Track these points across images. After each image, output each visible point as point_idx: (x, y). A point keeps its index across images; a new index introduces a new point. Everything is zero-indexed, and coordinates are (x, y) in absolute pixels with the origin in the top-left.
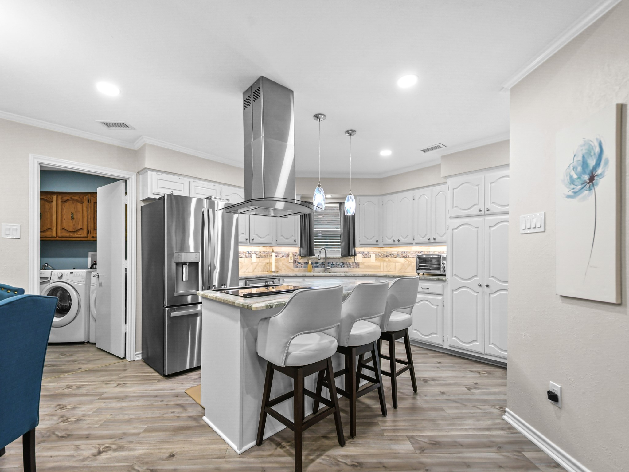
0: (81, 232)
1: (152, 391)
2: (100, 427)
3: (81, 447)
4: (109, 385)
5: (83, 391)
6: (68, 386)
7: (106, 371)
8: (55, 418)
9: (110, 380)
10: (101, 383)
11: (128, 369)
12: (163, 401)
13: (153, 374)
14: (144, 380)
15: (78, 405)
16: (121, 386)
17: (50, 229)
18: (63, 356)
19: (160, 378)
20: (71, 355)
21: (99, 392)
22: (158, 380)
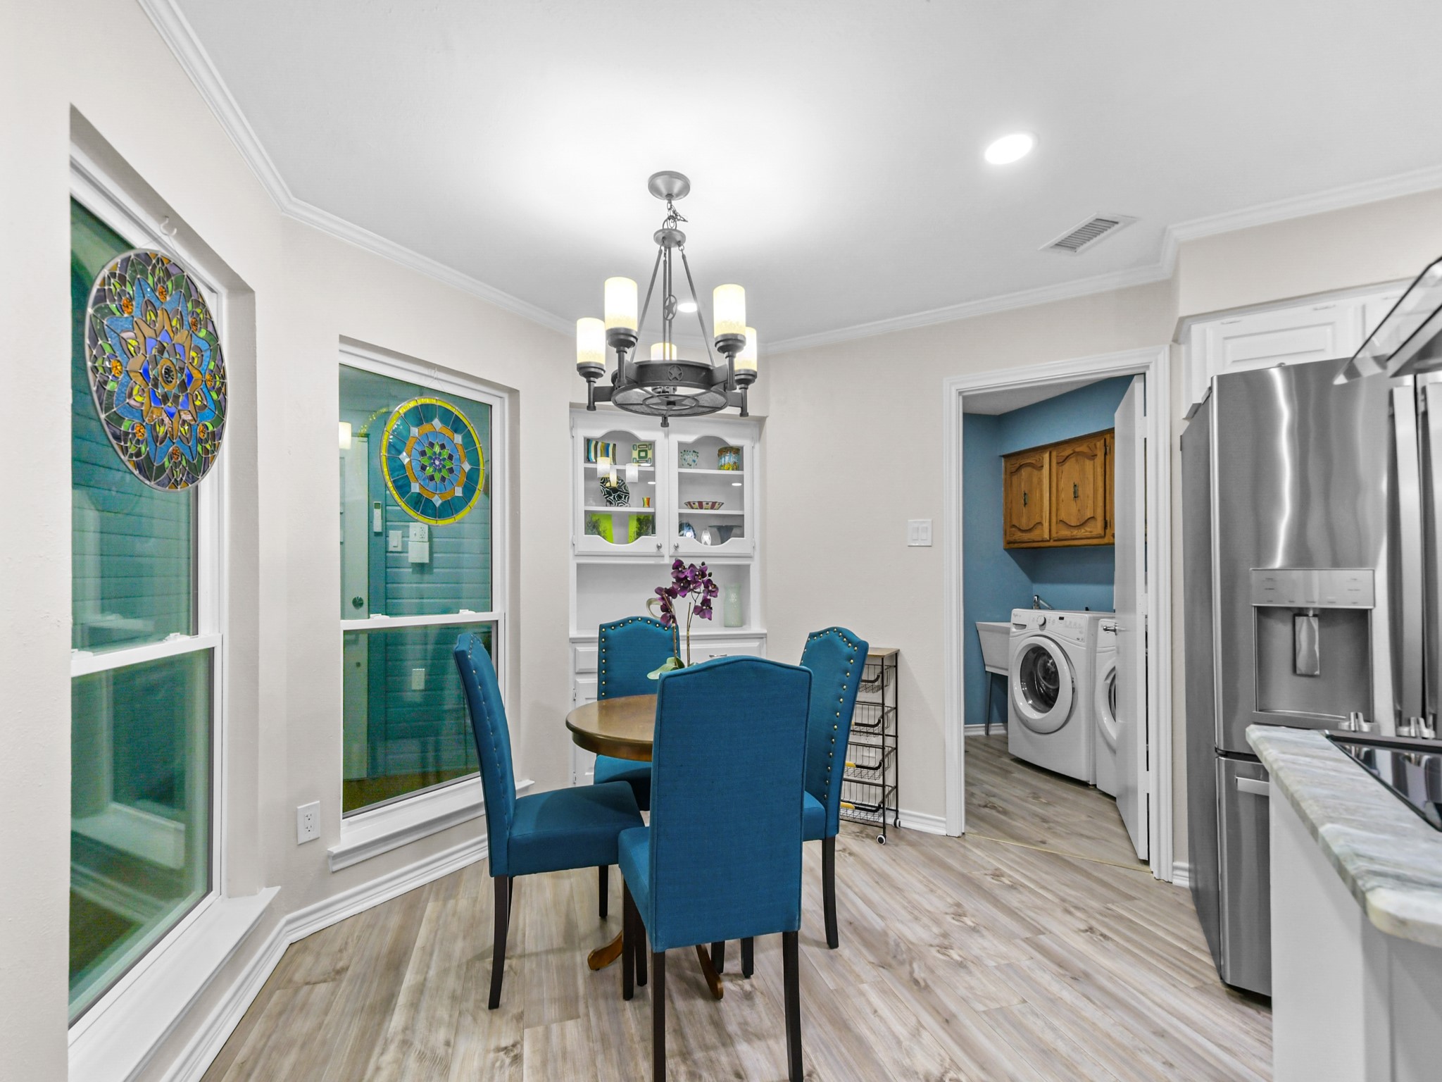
0: (1091, 523)
1: (1160, 1006)
2: (984, 1016)
3: (923, 1036)
4: (1068, 918)
5: (1013, 900)
6: (997, 873)
7: (1088, 875)
8: (936, 930)
9: (1081, 905)
10: (1056, 900)
11: (1139, 899)
12: (1171, 1065)
13: (1195, 954)
14: (1162, 957)
15: (985, 928)
16: (1091, 938)
17: (1040, 523)
18: (1034, 798)
19: (1209, 982)
20: (1048, 804)
21: (1038, 923)
22: (1200, 984)
